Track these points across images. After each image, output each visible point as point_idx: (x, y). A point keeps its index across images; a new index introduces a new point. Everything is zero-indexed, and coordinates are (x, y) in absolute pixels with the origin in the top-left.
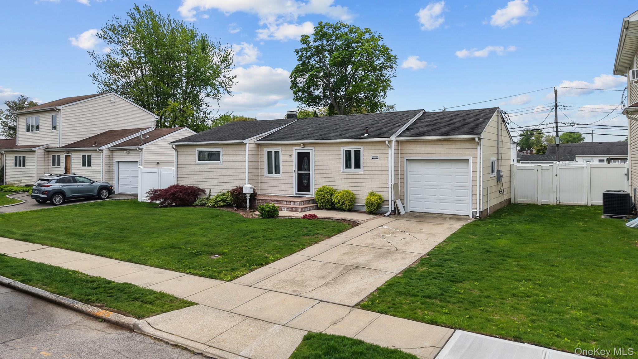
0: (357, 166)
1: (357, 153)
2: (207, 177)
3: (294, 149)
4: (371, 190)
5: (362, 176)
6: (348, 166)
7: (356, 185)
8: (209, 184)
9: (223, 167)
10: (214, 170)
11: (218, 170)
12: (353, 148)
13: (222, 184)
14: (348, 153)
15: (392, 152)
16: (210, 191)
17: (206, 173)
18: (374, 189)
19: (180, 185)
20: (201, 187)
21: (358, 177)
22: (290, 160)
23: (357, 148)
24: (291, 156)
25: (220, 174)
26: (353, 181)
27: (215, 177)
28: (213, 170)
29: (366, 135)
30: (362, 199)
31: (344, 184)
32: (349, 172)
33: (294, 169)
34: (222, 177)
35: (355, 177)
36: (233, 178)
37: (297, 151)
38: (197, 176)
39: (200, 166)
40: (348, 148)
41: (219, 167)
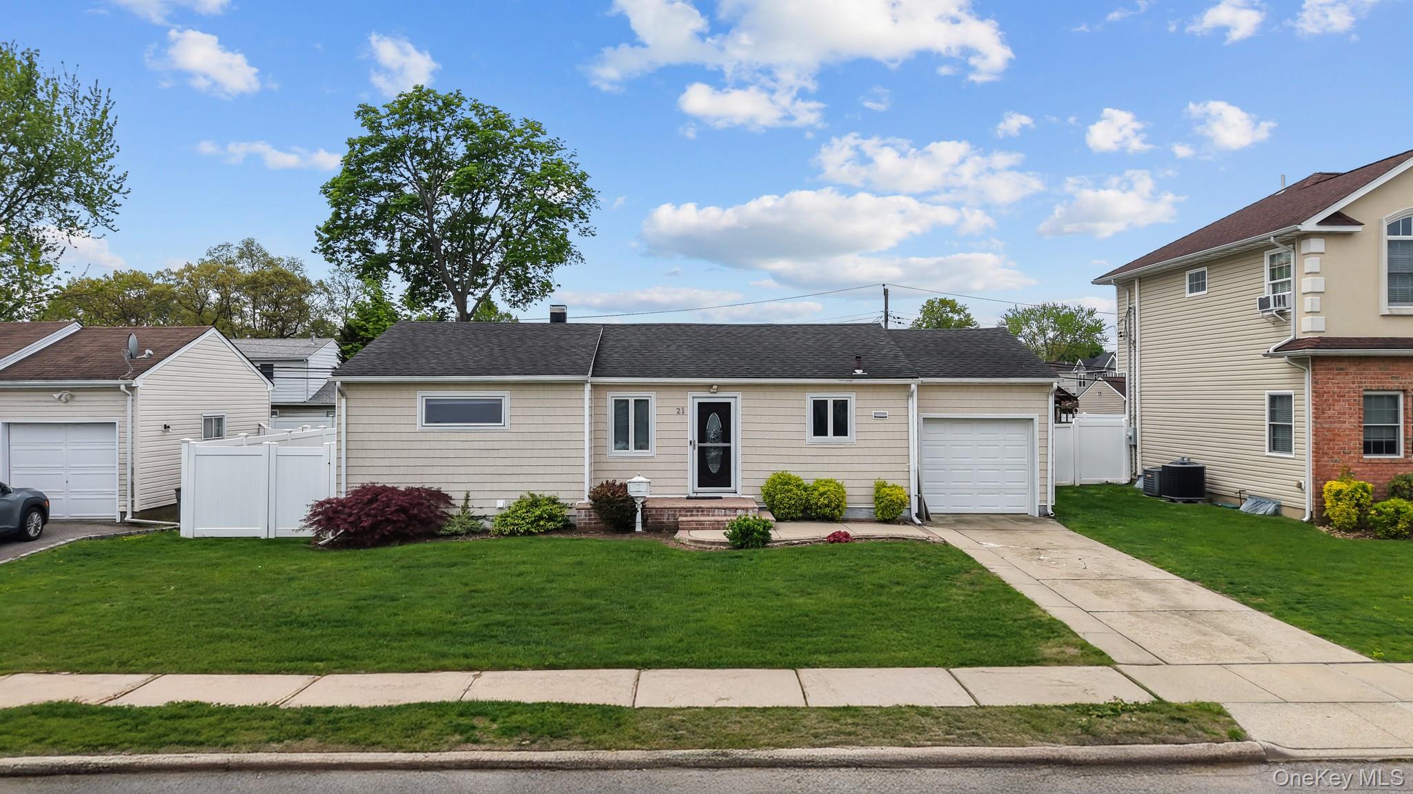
0: (841, 429)
1: (841, 407)
2: (458, 461)
3: (691, 394)
4: (876, 476)
5: (852, 452)
6: (820, 429)
7: (840, 468)
8: (464, 479)
9: (513, 437)
10: (483, 445)
11: (497, 445)
12: (830, 397)
13: (507, 478)
14: (819, 407)
15: (913, 404)
16: (468, 495)
17: (452, 454)
18: (883, 476)
19: (379, 485)
20: (445, 489)
21: (844, 452)
22: (679, 418)
23: (840, 396)
24: (681, 411)
25: (502, 453)
26: (834, 460)
27: (483, 462)
28: (476, 445)
29: (859, 372)
30: (858, 495)
31: (810, 467)
32: (823, 443)
33: (690, 438)
34: (508, 462)
35: (836, 452)
36: (542, 462)
37: (697, 401)
38: (419, 462)
39: (430, 436)
40: (821, 396)
41: (496, 436)
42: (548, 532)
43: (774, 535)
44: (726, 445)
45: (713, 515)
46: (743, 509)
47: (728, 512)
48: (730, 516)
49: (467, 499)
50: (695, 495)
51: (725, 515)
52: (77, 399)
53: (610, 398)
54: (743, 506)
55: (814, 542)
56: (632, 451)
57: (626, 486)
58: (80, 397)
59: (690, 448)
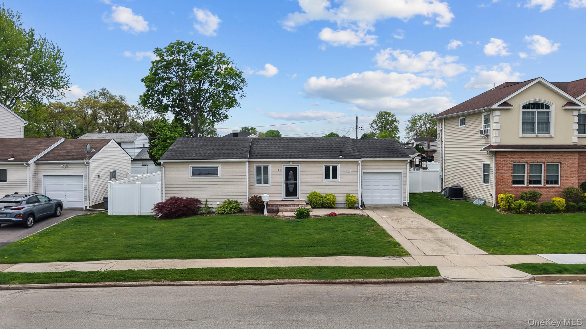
0: (335, 176)
1: (335, 169)
2: (203, 189)
3: (283, 165)
4: (347, 192)
5: (338, 184)
6: (327, 176)
7: (334, 190)
8: (206, 194)
9: (222, 180)
10: (211, 183)
11: (217, 183)
12: (331, 165)
13: (219, 194)
14: (327, 169)
15: (360, 167)
16: (207, 200)
17: (201, 186)
18: (349, 192)
19: (177, 197)
20: (199, 198)
21: (336, 184)
22: (279, 173)
23: (334, 165)
24: (279, 170)
25: (218, 186)
26: (332, 187)
27: (212, 189)
28: (209, 183)
29: (341, 157)
30: (340, 199)
31: (324, 190)
32: (328, 181)
33: (283, 180)
34: (220, 189)
35: (333, 184)
36: (232, 189)
37: (285, 167)
38: (190, 189)
39: (194, 180)
40: (328, 165)
41: (216, 180)
42: (234, 213)
43: (311, 214)
44: (295, 182)
45: (291, 207)
46: (301, 205)
47: (296, 206)
48: (296, 207)
49: (206, 202)
50: (284, 199)
51: (295, 207)
52: (69, 167)
53: (255, 166)
54: (301, 204)
55: (324, 216)
56: (262, 184)
57: (261, 197)
58: (70, 166)
59: (283, 183)
